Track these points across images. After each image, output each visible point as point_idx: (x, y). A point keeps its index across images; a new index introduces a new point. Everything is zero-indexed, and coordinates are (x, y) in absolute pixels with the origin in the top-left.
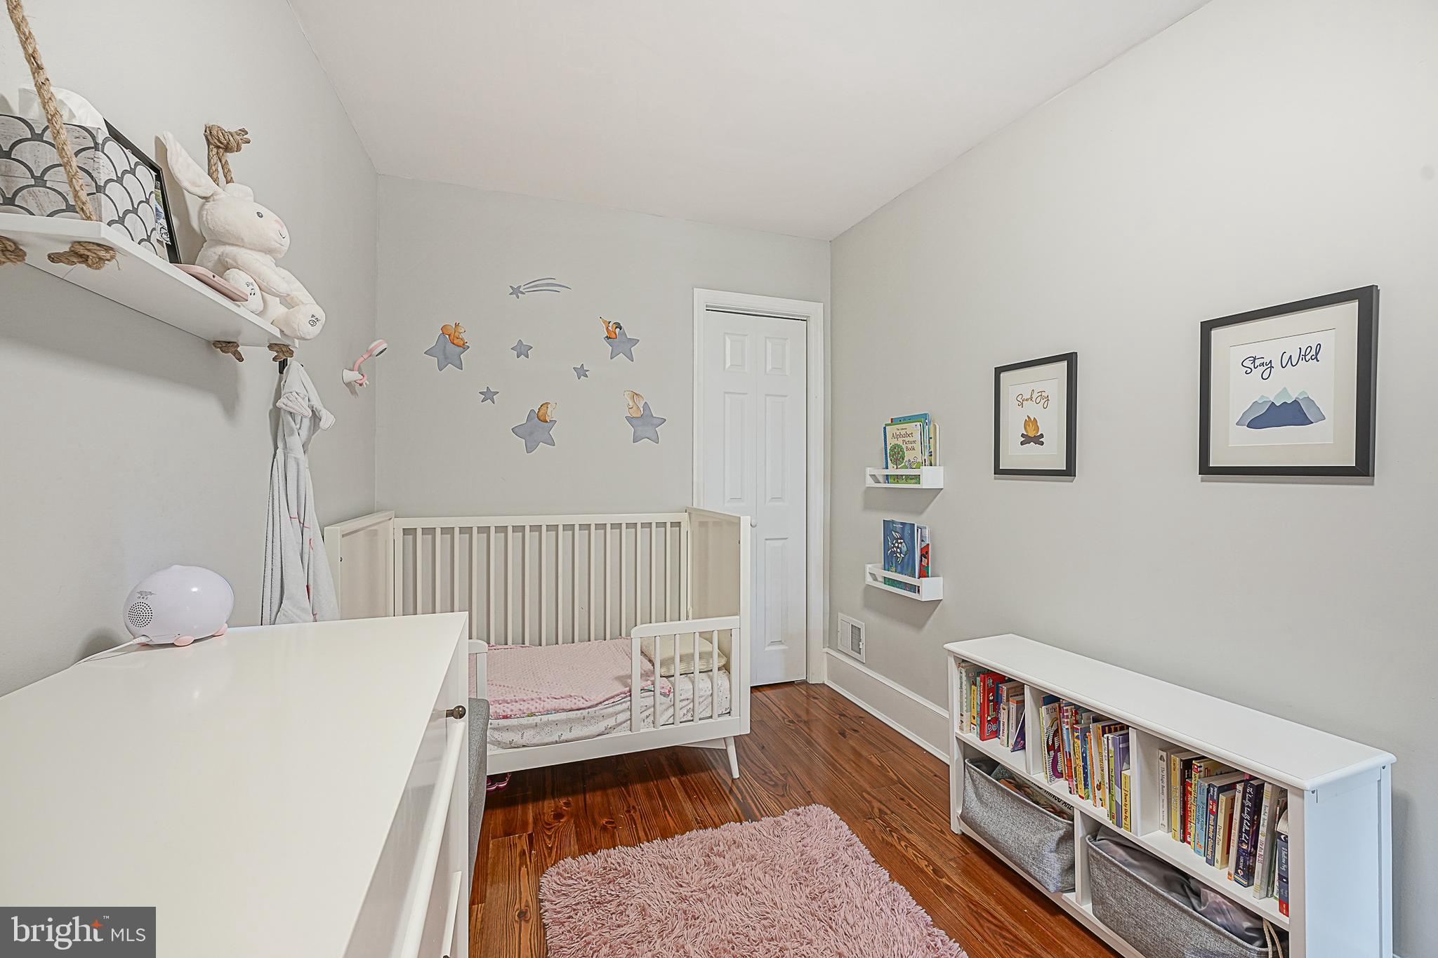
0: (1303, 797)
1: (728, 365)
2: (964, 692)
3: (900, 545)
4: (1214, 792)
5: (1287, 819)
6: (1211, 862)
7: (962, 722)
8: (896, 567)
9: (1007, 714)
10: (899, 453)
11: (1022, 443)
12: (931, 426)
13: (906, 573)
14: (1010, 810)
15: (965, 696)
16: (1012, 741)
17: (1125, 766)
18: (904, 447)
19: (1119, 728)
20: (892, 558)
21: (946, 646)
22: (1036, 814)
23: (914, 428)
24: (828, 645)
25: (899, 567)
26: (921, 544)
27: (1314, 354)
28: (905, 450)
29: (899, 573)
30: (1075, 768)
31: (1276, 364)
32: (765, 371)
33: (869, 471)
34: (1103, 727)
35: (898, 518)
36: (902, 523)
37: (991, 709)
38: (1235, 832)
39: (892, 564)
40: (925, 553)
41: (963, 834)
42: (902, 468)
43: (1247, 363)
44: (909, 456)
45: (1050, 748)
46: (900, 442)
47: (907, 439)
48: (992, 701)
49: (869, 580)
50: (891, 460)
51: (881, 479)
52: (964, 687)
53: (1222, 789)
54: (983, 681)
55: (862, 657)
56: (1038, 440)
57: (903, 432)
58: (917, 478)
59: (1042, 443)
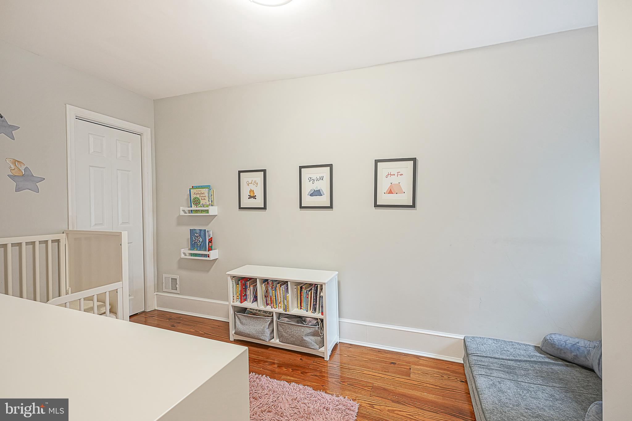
0: (325, 285)
1: (92, 150)
2: (234, 288)
3: (199, 239)
4: (308, 292)
5: (322, 292)
6: (307, 311)
7: (234, 299)
8: (197, 248)
9: (250, 292)
10: (197, 201)
11: (249, 198)
12: (212, 190)
13: (202, 250)
14: (253, 322)
15: (234, 289)
16: (252, 300)
17: (287, 293)
18: (200, 198)
19: (285, 283)
20: (195, 245)
21: (226, 273)
22: (262, 320)
23: (205, 191)
24: (156, 291)
25: (199, 248)
26: (209, 237)
27: (322, 178)
28: (200, 200)
29: (199, 250)
30: (273, 300)
31: (315, 180)
32: (117, 157)
33: (182, 208)
34: (280, 285)
35: (197, 228)
36: (200, 230)
37: (244, 291)
38: (312, 300)
39: (195, 247)
40: (211, 241)
41: (235, 340)
42: (199, 207)
43: (309, 179)
44: (202, 202)
45: (265, 297)
46: (198, 196)
47: (202, 195)
48: (244, 288)
49: (183, 256)
50: (193, 204)
51: (187, 212)
52: (234, 286)
53: (309, 291)
54: (241, 282)
55: (178, 291)
56: (254, 197)
57: (199, 192)
58: (207, 211)
59: (256, 199)
